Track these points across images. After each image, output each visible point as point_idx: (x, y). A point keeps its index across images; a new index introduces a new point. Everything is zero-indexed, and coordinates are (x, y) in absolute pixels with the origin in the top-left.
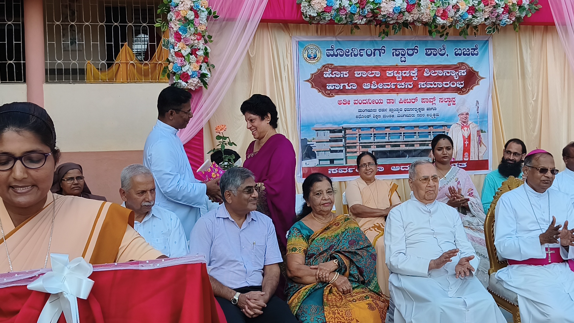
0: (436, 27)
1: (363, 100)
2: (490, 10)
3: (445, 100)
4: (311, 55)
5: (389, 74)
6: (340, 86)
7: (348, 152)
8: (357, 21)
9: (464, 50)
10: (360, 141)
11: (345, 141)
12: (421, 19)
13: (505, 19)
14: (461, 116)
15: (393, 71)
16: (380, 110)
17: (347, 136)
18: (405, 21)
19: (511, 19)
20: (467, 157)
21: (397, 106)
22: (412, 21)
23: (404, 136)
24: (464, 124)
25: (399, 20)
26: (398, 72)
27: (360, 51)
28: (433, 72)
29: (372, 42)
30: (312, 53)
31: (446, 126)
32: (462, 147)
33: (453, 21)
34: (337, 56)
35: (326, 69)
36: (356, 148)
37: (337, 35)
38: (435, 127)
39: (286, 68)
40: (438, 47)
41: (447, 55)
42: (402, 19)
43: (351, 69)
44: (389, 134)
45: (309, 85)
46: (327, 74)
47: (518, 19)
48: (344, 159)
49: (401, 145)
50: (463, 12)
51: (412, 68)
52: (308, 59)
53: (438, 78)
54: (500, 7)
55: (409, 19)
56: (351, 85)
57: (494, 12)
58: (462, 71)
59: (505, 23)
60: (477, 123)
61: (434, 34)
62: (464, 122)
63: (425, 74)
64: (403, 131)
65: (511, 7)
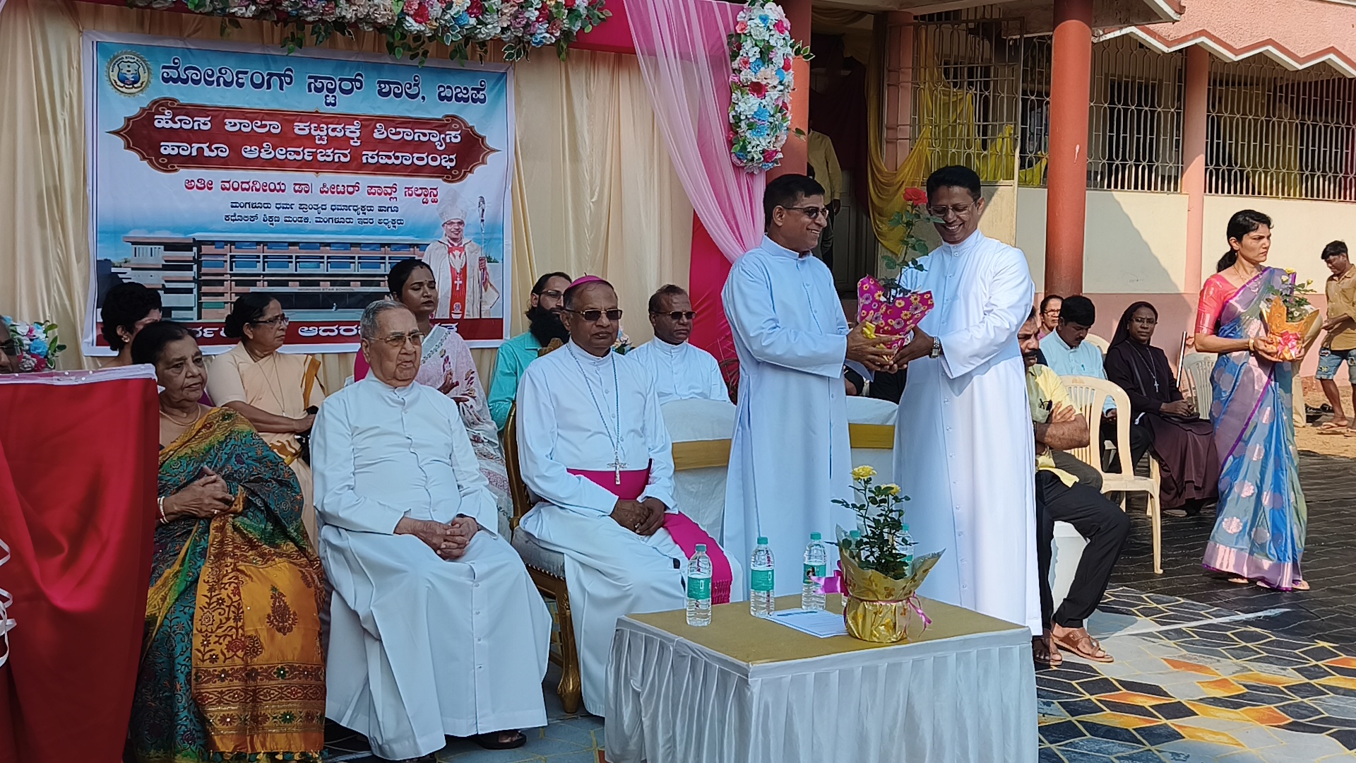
0: (404, 36)
1: (242, 183)
2: (512, 12)
3: (417, 193)
4: (128, 77)
5: (300, 129)
6: (191, 148)
7: (206, 294)
8: (236, 9)
9: (458, 90)
10: (231, 270)
11: (199, 269)
12: (372, 17)
13: (541, 34)
14: (449, 227)
15: (308, 124)
16: (278, 206)
17: (203, 259)
18: (339, 18)
19: (552, 34)
20: (459, 312)
21: (315, 198)
22: (353, 21)
23: (328, 262)
24: (455, 243)
25: (327, 15)
26: (319, 126)
27: (237, 76)
28: (394, 131)
29: (265, 57)
30: (129, 71)
31: (417, 245)
32: (448, 292)
33: (438, 27)
34: (185, 81)
35: (160, 109)
36: (223, 285)
37: (189, 36)
38: (395, 247)
39: (67, 100)
40: (405, 79)
41: (423, 98)
42: (332, 14)
43: (218, 114)
44: (297, 257)
45: (120, 142)
46: (162, 122)
47: (566, 34)
48: (195, 309)
49: (321, 283)
50: (459, 12)
51: (348, 119)
52: (119, 83)
53: (403, 145)
54: (532, 7)
55: (349, 16)
56: (217, 148)
57: (520, 16)
58: (453, 133)
59: (541, 42)
60: (479, 243)
61: (399, 51)
62: (454, 240)
63: (377, 135)
64: (326, 252)
65: (554, 10)
